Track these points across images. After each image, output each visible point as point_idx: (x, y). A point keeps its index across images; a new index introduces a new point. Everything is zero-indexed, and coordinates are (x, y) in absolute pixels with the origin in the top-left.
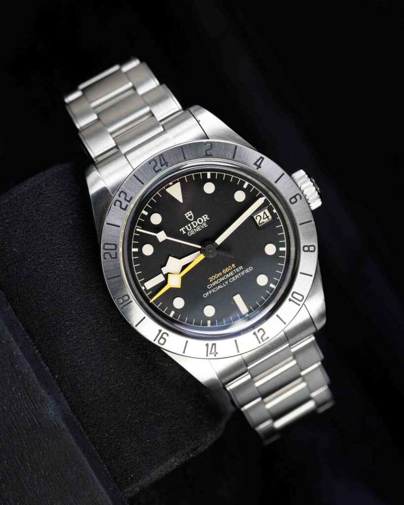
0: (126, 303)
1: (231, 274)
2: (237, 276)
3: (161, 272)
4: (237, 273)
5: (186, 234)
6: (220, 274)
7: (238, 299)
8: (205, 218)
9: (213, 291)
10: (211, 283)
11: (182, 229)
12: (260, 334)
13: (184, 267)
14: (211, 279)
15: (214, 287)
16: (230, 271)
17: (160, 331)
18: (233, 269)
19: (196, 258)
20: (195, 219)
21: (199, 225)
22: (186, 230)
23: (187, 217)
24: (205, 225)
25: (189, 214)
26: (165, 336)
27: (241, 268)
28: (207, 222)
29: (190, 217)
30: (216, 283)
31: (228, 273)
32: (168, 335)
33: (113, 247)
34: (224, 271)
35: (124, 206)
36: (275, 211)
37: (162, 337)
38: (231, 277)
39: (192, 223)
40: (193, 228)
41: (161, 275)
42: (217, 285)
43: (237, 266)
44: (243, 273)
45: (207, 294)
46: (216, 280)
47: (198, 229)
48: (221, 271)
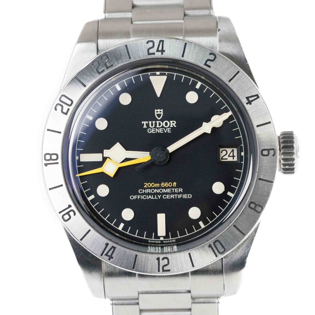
0: (51, 162)
1: (168, 190)
2: (172, 196)
4: (174, 193)
5: (146, 129)
6: (158, 185)
7: (161, 218)
8: (173, 124)
9: (142, 197)
10: (145, 189)
11: (145, 123)
12: (163, 262)
13: (127, 160)
14: (146, 185)
15: (145, 194)
16: (169, 187)
17: (70, 206)
18: (172, 187)
19: (143, 157)
20: (162, 120)
21: (163, 127)
22: (148, 125)
23: (156, 113)
24: (169, 131)
25: (159, 112)
26: (72, 214)
27: (181, 190)
28: (173, 129)
29: (159, 115)
30: (147, 191)
31: (165, 188)
32: (75, 214)
33: (69, 103)
34: (163, 184)
35: (100, 70)
36: (243, 154)
37: (68, 213)
38: (167, 194)
39: (158, 122)
40: (155, 127)
41: (101, 154)
42: (149, 194)
43: (178, 187)
44: (180, 196)
45: (135, 197)
46: (151, 188)
47: (160, 131)
48: (160, 183)
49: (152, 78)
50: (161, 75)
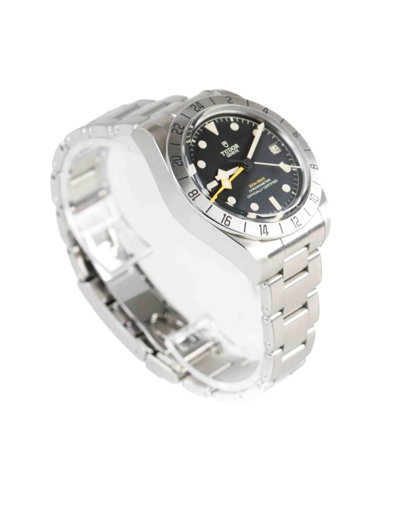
0: (195, 196)
1: (263, 183)
2: (268, 185)
3: (215, 179)
4: (267, 183)
5: (226, 156)
6: (255, 183)
7: (272, 200)
8: (236, 146)
9: (254, 194)
10: (251, 189)
11: (222, 153)
12: (295, 220)
13: (230, 177)
14: (250, 186)
15: (253, 192)
16: (262, 182)
17: (225, 215)
18: (264, 181)
19: (237, 171)
20: (230, 147)
21: (233, 150)
22: (224, 153)
23: (224, 145)
24: (237, 151)
25: (224, 143)
26: (229, 219)
27: (269, 180)
28: (238, 149)
29: (226, 145)
30: (254, 189)
31: (261, 183)
32: (231, 218)
33: (179, 158)
34: (258, 181)
35: (179, 132)
36: (283, 145)
37: (227, 220)
38: (264, 185)
39: (228, 149)
40: (229, 153)
41: (215, 181)
42: (255, 191)
43: (266, 179)
44: (271, 183)
45: (250, 196)
46: (254, 187)
47: (233, 153)
48: (256, 181)
49: (206, 127)
50: (209, 123)
